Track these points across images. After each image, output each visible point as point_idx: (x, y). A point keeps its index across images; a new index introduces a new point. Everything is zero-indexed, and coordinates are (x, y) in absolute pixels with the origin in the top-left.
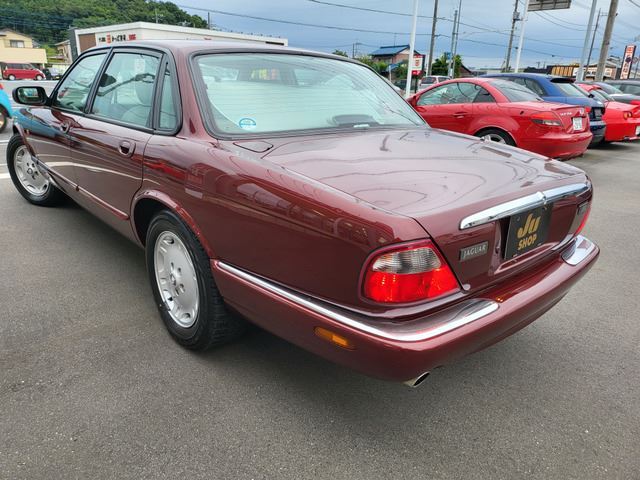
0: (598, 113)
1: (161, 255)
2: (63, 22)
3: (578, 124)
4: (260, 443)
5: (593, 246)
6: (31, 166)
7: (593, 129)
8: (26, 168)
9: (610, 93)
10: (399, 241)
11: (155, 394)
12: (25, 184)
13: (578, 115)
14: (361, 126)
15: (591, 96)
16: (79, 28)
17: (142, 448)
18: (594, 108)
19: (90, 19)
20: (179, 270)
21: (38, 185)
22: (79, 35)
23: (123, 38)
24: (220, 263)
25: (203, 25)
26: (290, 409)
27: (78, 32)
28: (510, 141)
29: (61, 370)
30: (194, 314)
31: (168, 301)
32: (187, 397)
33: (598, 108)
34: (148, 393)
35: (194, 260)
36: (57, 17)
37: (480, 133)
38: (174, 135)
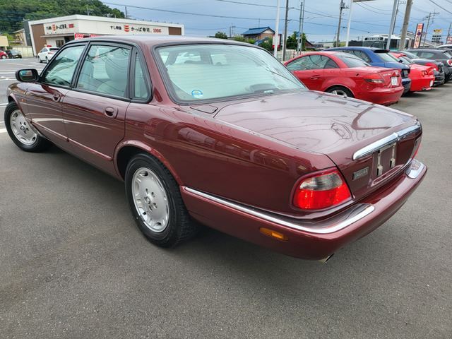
0: (406, 72)
1: (137, 184)
2: (18, 15)
3: (394, 81)
4: (221, 306)
5: (422, 165)
6: (23, 125)
7: (404, 84)
8: (20, 126)
9: (411, 58)
10: (315, 170)
11: (145, 278)
12: (19, 137)
13: (394, 75)
14: (268, 91)
15: (401, 61)
16: (31, 20)
17: (143, 314)
18: (403, 70)
19: (38, 13)
20: (153, 193)
21: (29, 138)
22: (32, 25)
23: (64, 26)
24: (187, 188)
25: (121, 15)
26: (236, 283)
27: (30, 23)
28: (350, 95)
29: (76, 266)
30: (164, 223)
31: (143, 215)
32: (166, 279)
33: (405, 69)
34: (140, 277)
35: (165, 187)
36: (14, 12)
37: (329, 90)
38: (148, 103)
